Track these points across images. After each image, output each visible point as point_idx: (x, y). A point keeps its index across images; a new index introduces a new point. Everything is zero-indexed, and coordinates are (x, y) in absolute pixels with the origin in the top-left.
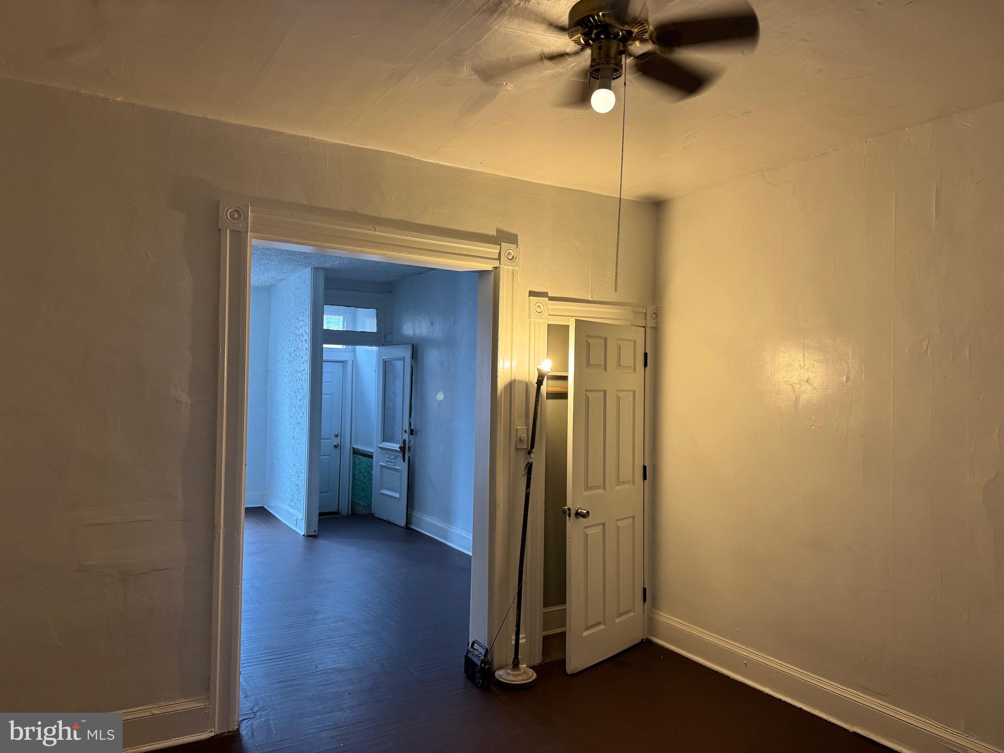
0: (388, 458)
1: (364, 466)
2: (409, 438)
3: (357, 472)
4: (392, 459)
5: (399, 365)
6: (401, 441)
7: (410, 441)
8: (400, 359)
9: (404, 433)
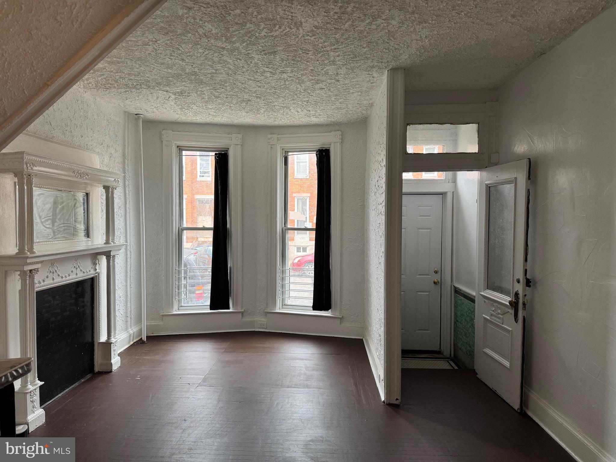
0: (493, 311)
1: (466, 309)
2: (524, 290)
3: (459, 314)
4: (499, 314)
5: (508, 190)
6: (513, 294)
7: (525, 295)
8: (509, 182)
9: (516, 283)
